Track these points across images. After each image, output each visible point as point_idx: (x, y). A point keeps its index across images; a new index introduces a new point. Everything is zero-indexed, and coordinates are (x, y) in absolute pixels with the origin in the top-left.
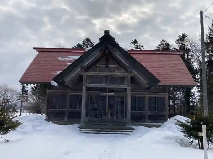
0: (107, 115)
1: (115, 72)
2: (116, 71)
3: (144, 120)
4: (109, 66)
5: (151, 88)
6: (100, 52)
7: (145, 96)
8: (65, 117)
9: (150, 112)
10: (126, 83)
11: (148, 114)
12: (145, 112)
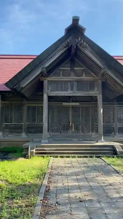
0: (71, 129)
1: (82, 76)
2: (84, 75)
8: (22, 133)
9: (120, 124)
11: (118, 126)
12: (114, 124)
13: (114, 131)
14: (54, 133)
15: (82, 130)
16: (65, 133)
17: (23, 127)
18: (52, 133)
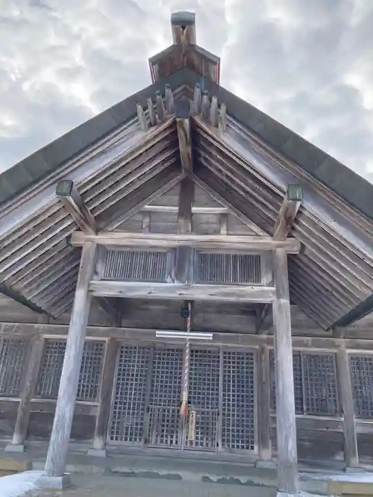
0: (185, 431)
1: (217, 232)
2: (223, 231)
3: (340, 457)
4: (194, 209)
5: (358, 322)
6: (153, 131)
7: (335, 351)
8: (11, 434)
9: (360, 421)
10: (266, 279)
11: (358, 430)
12: (343, 419)
13: (342, 447)
14: (124, 443)
15: (223, 435)
16: (164, 445)
17: (20, 413)
18: (114, 442)
